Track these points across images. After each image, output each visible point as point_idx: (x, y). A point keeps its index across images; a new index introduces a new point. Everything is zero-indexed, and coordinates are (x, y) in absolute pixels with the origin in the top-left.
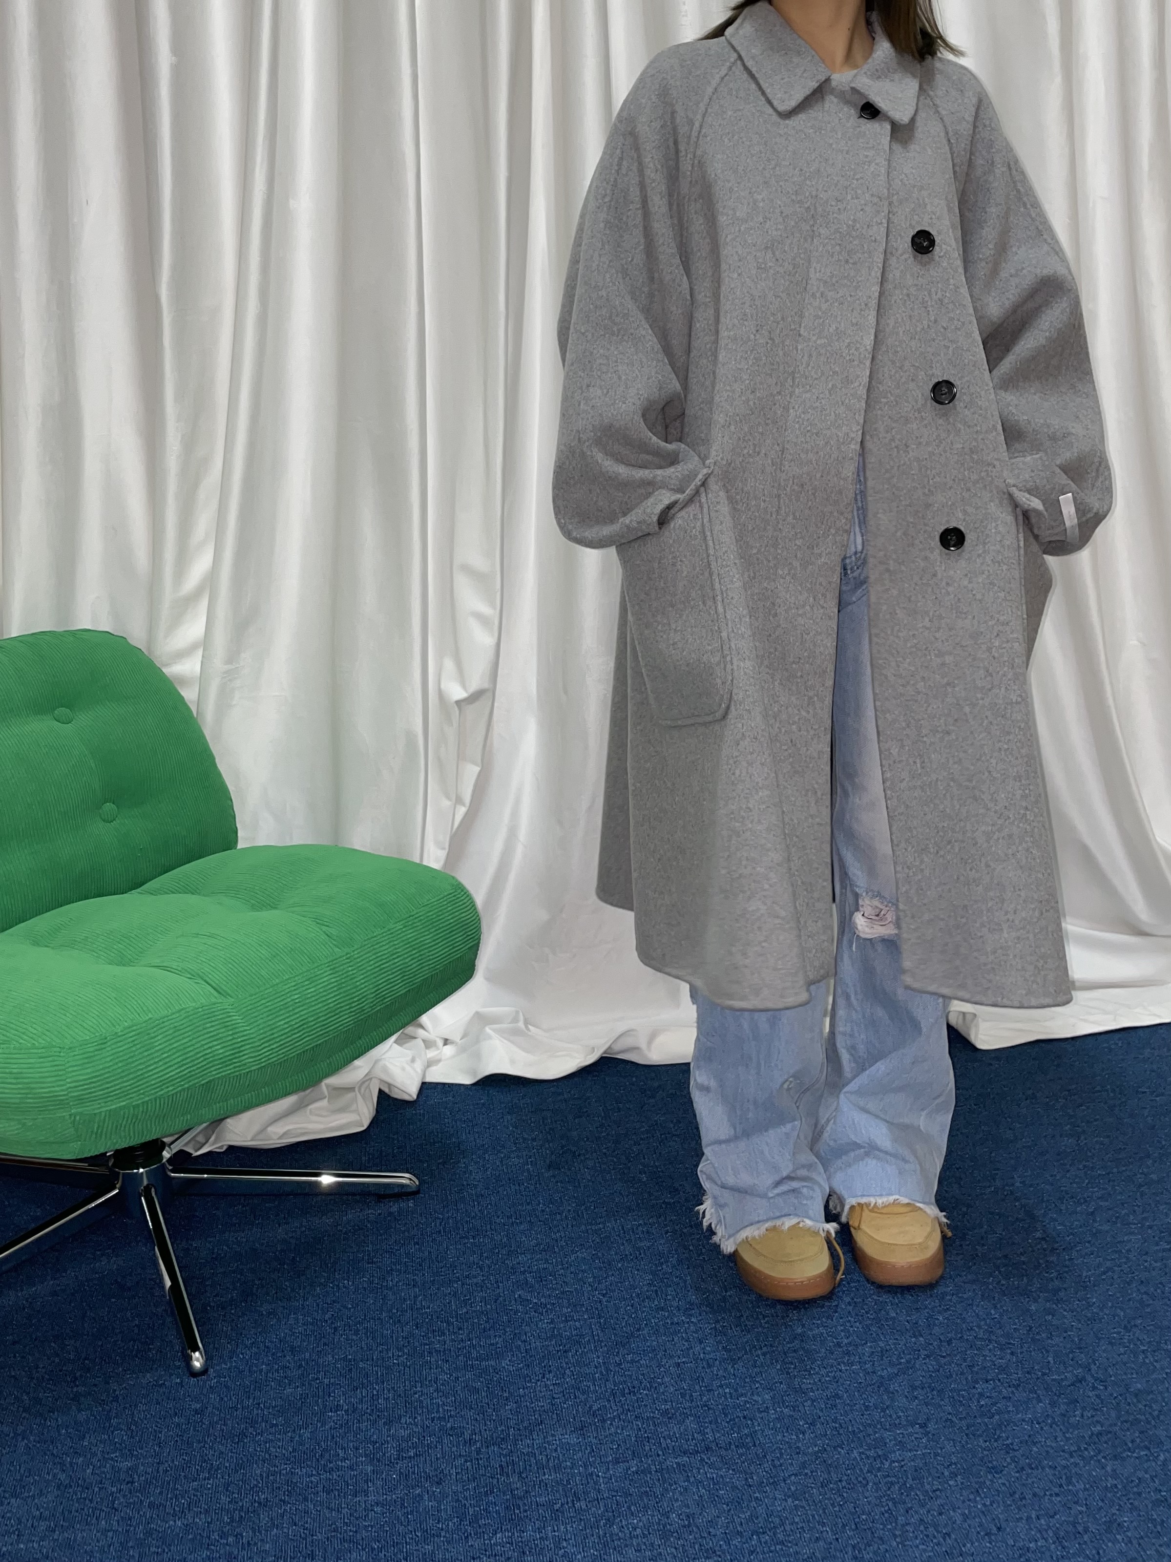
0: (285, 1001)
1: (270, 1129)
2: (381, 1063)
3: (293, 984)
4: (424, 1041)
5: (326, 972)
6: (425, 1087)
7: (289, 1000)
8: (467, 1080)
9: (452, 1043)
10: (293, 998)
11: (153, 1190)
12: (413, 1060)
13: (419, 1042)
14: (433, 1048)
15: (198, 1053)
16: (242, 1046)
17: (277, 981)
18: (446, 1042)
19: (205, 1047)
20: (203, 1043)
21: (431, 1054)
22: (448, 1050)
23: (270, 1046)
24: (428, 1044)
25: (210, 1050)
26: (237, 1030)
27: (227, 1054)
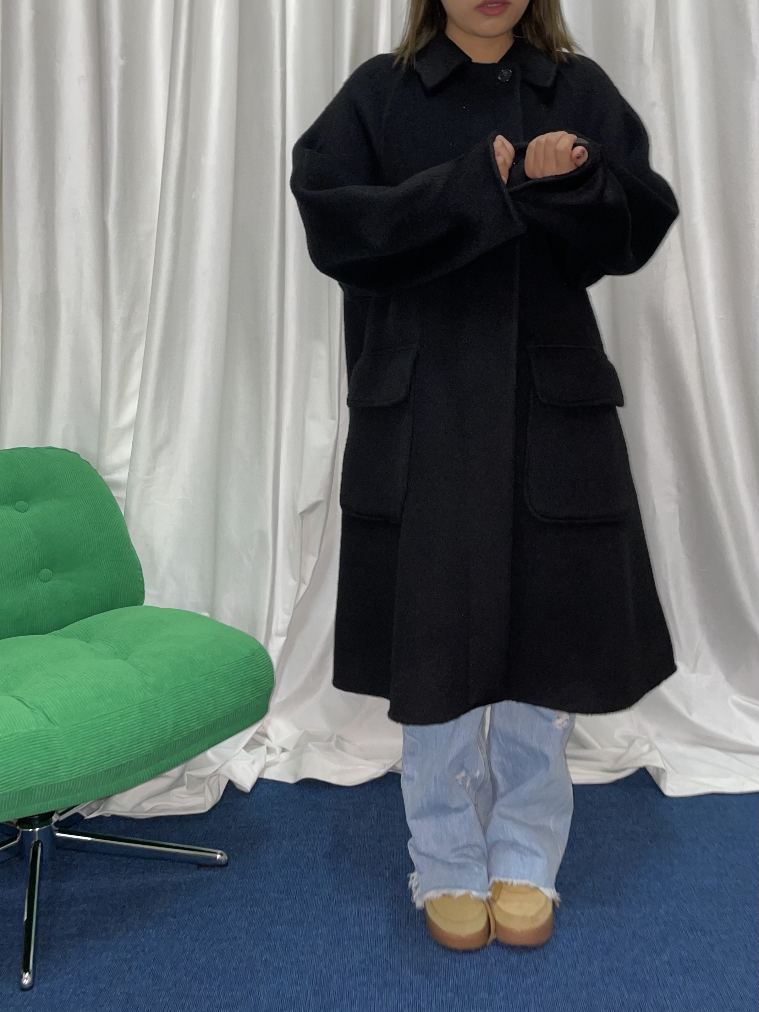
0: (98, 732)
1: (144, 804)
2: (228, 764)
3: (108, 719)
4: (268, 748)
5: (135, 711)
6: (260, 782)
7: (102, 730)
8: (291, 780)
9: (288, 751)
10: (105, 729)
11: (40, 844)
12: (253, 763)
13: (264, 748)
14: (272, 755)
15: (19, 767)
16: (57, 764)
17: (96, 716)
18: (284, 750)
19: (26, 763)
20: (25, 760)
21: (270, 758)
22: (284, 756)
23: (81, 764)
24: (269, 750)
25: (29, 766)
26: (54, 752)
27: (44, 769)
